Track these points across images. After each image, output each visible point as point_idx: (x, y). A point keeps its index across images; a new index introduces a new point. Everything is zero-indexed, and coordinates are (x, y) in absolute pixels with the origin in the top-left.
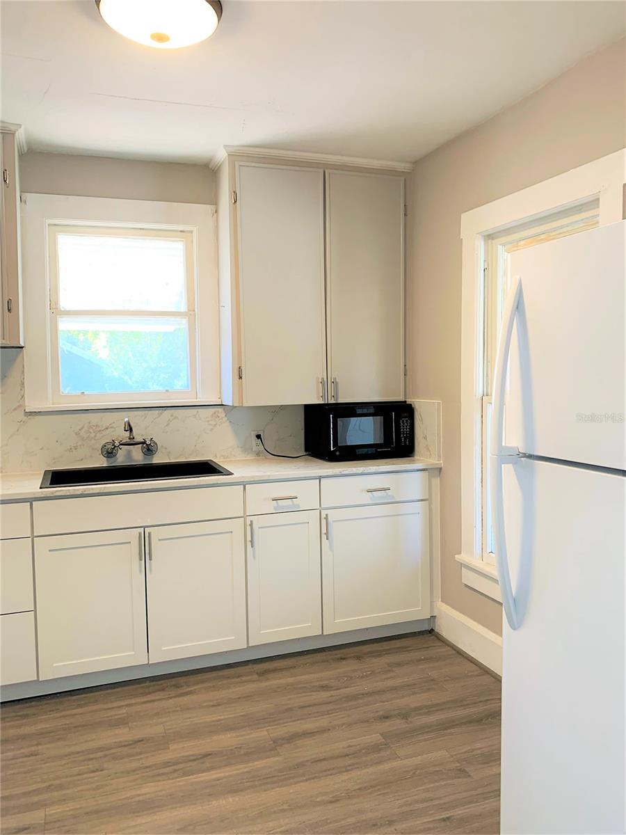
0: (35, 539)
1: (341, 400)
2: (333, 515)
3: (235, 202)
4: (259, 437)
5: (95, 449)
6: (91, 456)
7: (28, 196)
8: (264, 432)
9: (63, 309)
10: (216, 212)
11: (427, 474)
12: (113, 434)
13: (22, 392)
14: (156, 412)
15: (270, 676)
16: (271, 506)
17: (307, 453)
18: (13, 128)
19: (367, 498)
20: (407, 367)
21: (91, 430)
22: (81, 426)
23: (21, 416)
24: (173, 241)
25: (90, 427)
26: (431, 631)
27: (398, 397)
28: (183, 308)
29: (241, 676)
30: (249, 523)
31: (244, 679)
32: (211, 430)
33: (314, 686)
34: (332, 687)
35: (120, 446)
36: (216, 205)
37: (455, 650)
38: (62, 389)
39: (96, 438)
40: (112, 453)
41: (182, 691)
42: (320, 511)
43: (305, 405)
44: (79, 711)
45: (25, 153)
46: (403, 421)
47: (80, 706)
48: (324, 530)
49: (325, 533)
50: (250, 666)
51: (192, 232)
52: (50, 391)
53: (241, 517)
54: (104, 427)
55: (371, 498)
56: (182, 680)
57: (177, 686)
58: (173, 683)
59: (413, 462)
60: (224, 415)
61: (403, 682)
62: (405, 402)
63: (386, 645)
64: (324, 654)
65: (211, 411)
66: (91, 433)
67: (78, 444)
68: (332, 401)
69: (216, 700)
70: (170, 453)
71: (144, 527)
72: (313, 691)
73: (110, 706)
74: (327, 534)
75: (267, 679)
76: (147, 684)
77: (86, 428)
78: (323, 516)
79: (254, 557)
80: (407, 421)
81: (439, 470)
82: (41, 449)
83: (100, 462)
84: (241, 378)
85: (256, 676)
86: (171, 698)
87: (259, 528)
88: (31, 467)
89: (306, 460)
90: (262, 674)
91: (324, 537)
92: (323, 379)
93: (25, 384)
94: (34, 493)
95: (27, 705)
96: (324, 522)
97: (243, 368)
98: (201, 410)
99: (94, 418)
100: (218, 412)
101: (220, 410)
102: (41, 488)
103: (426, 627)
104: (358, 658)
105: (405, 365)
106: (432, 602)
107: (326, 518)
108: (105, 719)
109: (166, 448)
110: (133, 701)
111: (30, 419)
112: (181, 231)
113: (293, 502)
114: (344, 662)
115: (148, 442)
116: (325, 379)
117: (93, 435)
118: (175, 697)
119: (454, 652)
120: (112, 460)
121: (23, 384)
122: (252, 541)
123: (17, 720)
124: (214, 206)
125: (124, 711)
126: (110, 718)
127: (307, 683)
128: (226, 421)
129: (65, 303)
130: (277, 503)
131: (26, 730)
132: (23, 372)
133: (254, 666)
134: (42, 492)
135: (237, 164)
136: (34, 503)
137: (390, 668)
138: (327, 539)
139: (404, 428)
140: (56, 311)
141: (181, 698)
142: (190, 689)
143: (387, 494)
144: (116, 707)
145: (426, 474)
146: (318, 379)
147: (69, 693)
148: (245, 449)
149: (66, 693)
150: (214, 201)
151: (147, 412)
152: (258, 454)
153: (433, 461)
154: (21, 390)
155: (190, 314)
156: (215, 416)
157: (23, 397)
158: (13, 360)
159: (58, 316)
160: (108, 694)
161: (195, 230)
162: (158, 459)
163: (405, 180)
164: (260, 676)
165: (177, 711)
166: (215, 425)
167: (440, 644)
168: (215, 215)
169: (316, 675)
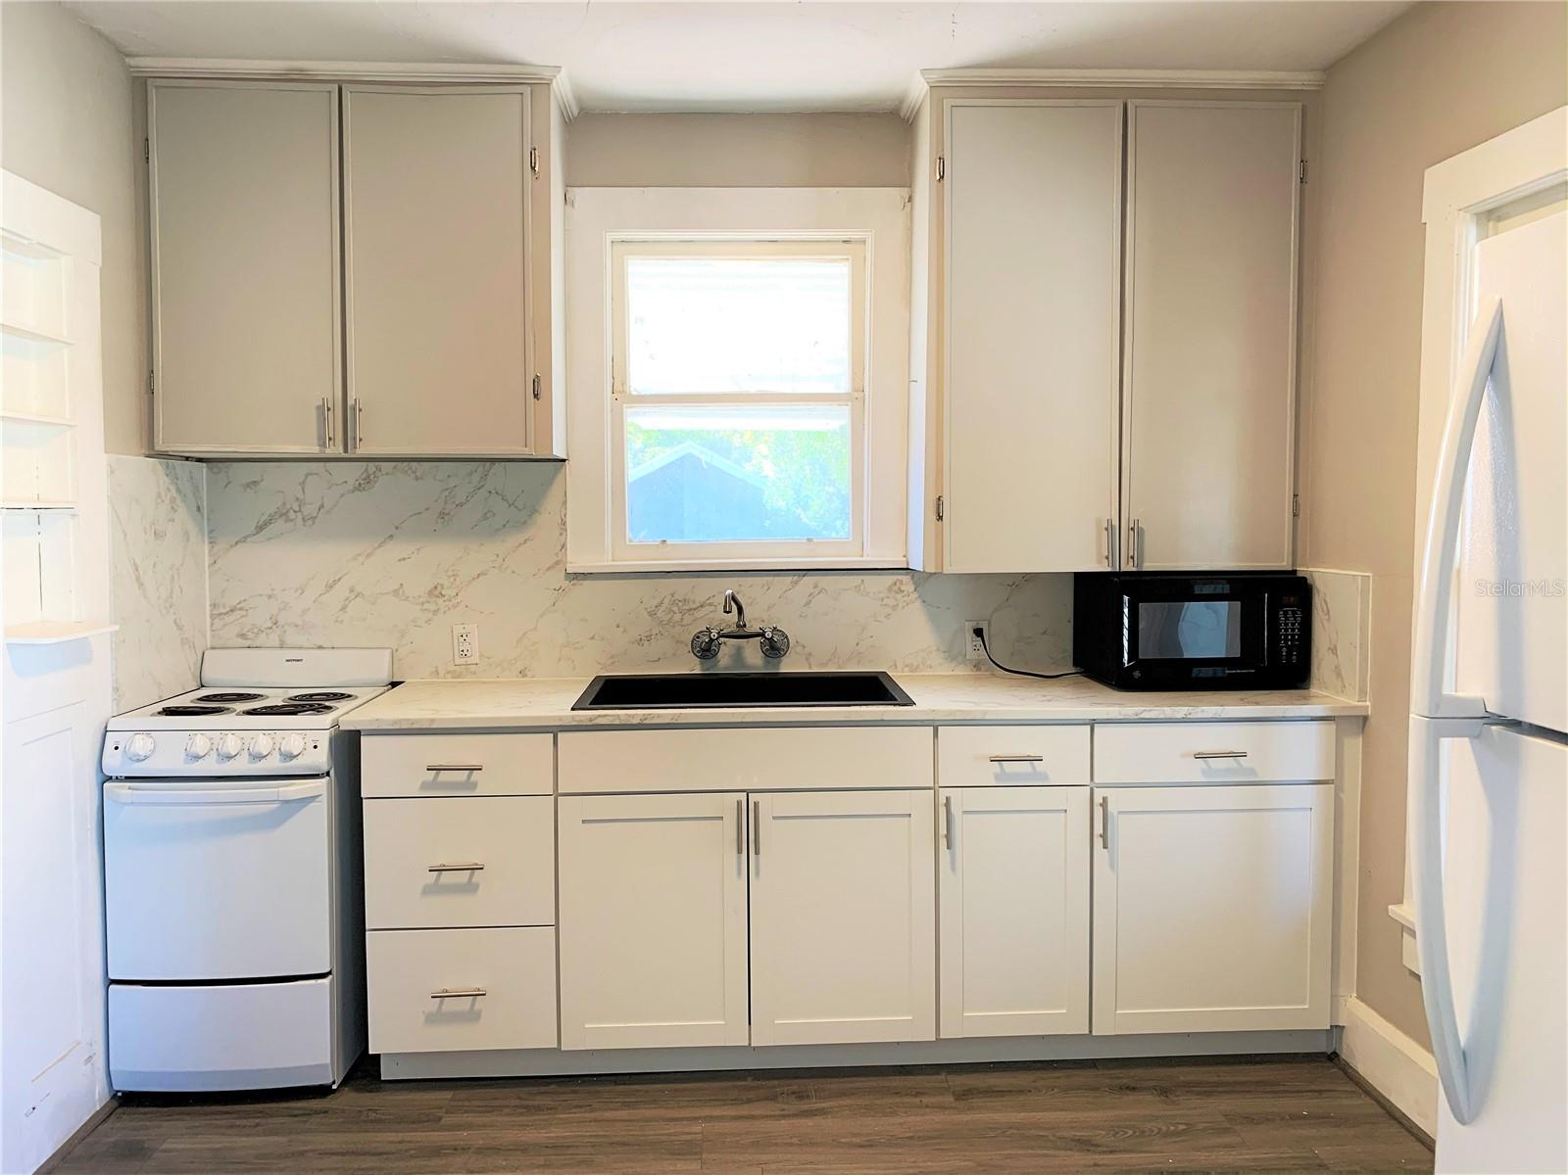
0: (559, 798)
1: (1149, 566)
2: (1117, 800)
3: (942, 177)
4: (979, 632)
5: (682, 642)
6: (674, 655)
7: (577, 193)
8: (989, 625)
9: (634, 393)
10: (910, 199)
11: (1334, 727)
12: (711, 615)
13: (562, 538)
14: (788, 579)
15: (976, 1101)
16: (988, 773)
17: (1078, 669)
18: (547, 74)
19: (1196, 771)
20: (1300, 500)
21: (675, 609)
22: (658, 600)
23: (557, 579)
24: (831, 261)
25: (674, 603)
26: (1333, 1057)
27: (1278, 561)
28: (843, 386)
29: (923, 1094)
30: (943, 801)
31: (926, 1100)
32: (888, 616)
33: (1061, 1138)
34: (1098, 1146)
35: (722, 640)
36: (910, 187)
37: (1383, 1107)
38: (629, 535)
39: (684, 623)
40: (707, 651)
41: (806, 1107)
42: (1092, 790)
43: (1077, 575)
44: (624, 1114)
45: (575, 118)
46: (1286, 613)
47: (627, 1105)
48: (1098, 829)
49: (1101, 831)
50: (942, 1077)
51: (864, 242)
52: (608, 539)
53: (929, 788)
54: (698, 605)
55: (1204, 772)
56: (811, 1084)
57: (801, 1096)
58: (795, 1088)
59: (1306, 700)
60: (913, 589)
61: (1255, 1160)
62: (1294, 572)
63: (1225, 1074)
64: (1093, 1072)
65: (888, 579)
66: (675, 613)
67: (654, 632)
68: (1128, 567)
69: (868, 1134)
70: (810, 654)
71: (748, 792)
72: (1059, 1149)
73: (676, 1114)
74: (1104, 836)
75: (971, 1108)
76: (749, 1082)
77: (666, 601)
78: (1098, 800)
79: (953, 869)
80: (1294, 612)
81: (1361, 721)
82: (593, 638)
83: (689, 666)
84: (940, 518)
85: (949, 1099)
86: (784, 1117)
87: (964, 812)
88: (574, 668)
89: (1076, 684)
90: (963, 1095)
91: (1098, 842)
92: (1109, 522)
93: (568, 523)
94: (560, 718)
95: (543, 1089)
96: (1098, 812)
97: (945, 499)
98: (869, 579)
99: (682, 586)
100: (901, 581)
101: (905, 578)
102: (573, 709)
103: (1322, 1047)
104: (1164, 1092)
105: (1295, 496)
106: (1334, 997)
107: (1104, 804)
108: (664, 1138)
109: (804, 647)
110: (717, 1112)
111: (573, 585)
112: (844, 241)
113: (1033, 767)
114: (1132, 1097)
115: (769, 635)
116: (1116, 523)
117: (677, 617)
118: (795, 1116)
119: (1380, 1111)
120: (710, 662)
121: (564, 524)
122: (948, 836)
123: (522, 1114)
124: (906, 189)
125: (697, 1128)
126: (673, 1138)
127: (1049, 1129)
128: (916, 599)
129: (640, 380)
130: (1001, 766)
131: (531, 1136)
132: (565, 503)
133: (950, 1078)
134: (573, 717)
135: (947, 103)
136: (560, 735)
137: (1227, 1125)
138: (1105, 847)
139: (1289, 623)
140: (621, 394)
141: (803, 1121)
142: (823, 1105)
143: (1239, 763)
144: (687, 1119)
145: (1332, 726)
146: (1099, 521)
147: (613, 1078)
148: (952, 655)
149: (609, 1078)
150: (906, 180)
151: (771, 578)
152: (977, 666)
153: (1349, 701)
154: (561, 534)
155: (855, 397)
156: (897, 590)
157: (564, 546)
158: (550, 481)
159: (625, 405)
160: (676, 1090)
161: (869, 236)
162: (790, 666)
163: (1304, 108)
164: (956, 1100)
165: (791, 1145)
166: (894, 607)
167: (1350, 1087)
168: (908, 208)
169: (1070, 1116)
